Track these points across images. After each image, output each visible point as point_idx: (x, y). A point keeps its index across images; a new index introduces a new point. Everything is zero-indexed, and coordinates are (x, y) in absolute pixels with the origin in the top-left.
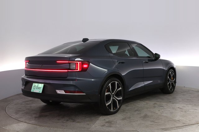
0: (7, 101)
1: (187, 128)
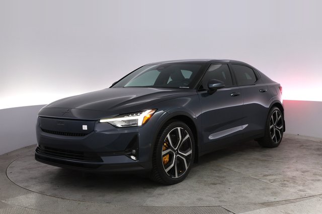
0: (8, 157)
1: (302, 202)
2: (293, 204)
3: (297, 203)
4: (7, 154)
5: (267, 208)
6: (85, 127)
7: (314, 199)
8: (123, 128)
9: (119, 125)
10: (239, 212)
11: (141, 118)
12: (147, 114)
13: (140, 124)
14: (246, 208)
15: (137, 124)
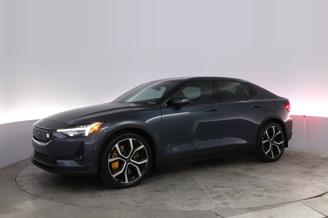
2: (276, 209)
3: (281, 208)
4: (17, 163)
5: (253, 213)
6: (48, 136)
7: (296, 204)
8: (75, 137)
9: (71, 135)
10: (227, 216)
11: (87, 130)
12: (95, 126)
13: (87, 134)
14: (234, 212)
15: (84, 134)
